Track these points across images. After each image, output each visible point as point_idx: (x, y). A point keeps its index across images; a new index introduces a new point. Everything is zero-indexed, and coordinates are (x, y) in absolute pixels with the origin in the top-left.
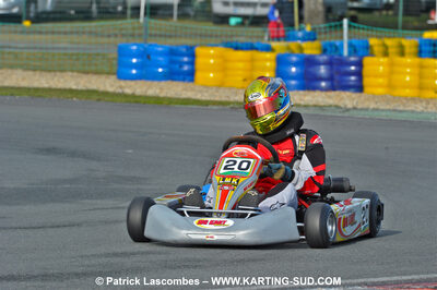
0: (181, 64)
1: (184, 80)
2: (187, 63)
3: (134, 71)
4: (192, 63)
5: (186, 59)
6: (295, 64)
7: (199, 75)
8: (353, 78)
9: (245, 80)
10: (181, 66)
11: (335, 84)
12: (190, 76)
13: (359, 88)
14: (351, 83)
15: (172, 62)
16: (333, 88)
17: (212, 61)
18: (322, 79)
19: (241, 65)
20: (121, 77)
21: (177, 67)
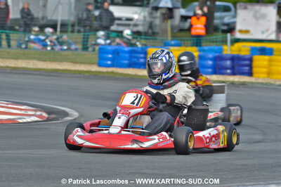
0: (138, 58)
1: (139, 68)
2: (143, 58)
3: (109, 62)
4: (145, 57)
5: (142, 55)
6: (211, 59)
8: (247, 68)
10: (138, 60)
11: (236, 71)
12: (144, 65)
13: (250, 74)
14: (245, 71)
15: (131, 57)
16: (234, 74)
18: (227, 68)
20: (100, 65)
21: (136, 60)
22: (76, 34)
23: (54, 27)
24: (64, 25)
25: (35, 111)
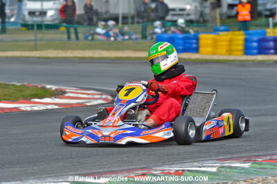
0: (191, 44)
1: (193, 52)
2: (195, 43)
4: (197, 43)
5: (194, 41)
6: (256, 41)
7: (201, 49)
9: (227, 51)
12: (197, 50)
15: (185, 43)
16: (276, 53)
17: (209, 42)
18: (271, 49)
19: (225, 43)
21: (189, 45)
22: (136, 25)
23: (116, 19)
24: (125, 18)
25: (101, 95)
